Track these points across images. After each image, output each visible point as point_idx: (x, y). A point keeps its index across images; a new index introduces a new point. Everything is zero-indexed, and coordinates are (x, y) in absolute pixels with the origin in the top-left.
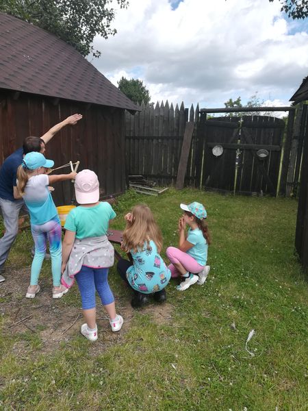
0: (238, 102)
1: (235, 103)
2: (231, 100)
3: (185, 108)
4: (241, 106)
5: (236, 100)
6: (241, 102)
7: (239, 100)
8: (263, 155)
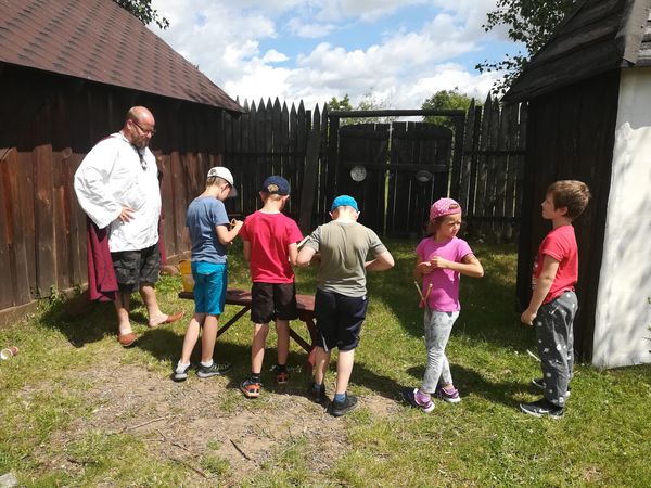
0: (345, 103)
1: (341, 103)
2: (334, 99)
3: (306, 109)
4: (350, 108)
5: (342, 99)
6: (350, 103)
7: (346, 100)
8: (424, 179)
